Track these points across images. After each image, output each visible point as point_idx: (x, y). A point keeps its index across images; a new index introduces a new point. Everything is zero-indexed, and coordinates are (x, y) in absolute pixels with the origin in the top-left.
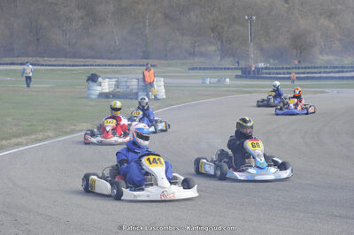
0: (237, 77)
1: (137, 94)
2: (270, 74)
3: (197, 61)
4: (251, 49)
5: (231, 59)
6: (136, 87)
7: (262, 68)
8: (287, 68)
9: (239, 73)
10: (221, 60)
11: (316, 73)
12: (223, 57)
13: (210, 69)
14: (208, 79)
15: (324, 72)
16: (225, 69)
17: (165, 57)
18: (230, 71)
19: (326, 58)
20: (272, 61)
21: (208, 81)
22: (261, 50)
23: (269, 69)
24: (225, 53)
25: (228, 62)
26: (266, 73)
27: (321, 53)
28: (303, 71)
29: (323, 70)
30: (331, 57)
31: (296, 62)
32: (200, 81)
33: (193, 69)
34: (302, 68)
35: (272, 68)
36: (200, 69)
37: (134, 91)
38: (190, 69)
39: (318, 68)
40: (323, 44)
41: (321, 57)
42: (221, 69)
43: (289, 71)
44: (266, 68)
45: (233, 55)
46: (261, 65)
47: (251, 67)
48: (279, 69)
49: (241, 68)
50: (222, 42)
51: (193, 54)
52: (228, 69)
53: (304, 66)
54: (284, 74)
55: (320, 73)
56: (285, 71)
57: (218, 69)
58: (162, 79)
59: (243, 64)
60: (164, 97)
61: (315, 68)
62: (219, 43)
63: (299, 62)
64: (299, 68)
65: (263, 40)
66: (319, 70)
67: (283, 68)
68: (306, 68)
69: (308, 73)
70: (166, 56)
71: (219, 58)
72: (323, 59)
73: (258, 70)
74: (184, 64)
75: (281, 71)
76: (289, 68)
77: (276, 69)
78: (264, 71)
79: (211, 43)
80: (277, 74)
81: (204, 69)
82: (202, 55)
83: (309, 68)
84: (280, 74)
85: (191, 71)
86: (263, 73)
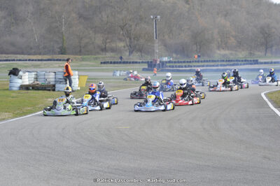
0: (144, 69)
1: (54, 86)
2: (173, 67)
3: (109, 56)
4: (156, 45)
5: (139, 53)
6: (54, 80)
7: (166, 62)
8: (188, 62)
9: (146, 66)
10: (130, 55)
11: (213, 66)
12: (131, 52)
13: (120, 63)
14: (118, 72)
15: (221, 65)
16: (133, 63)
17: (80, 53)
18: (138, 65)
19: (223, 52)
20: (174, 55)
21: (118, 74)
22: (165, 45)
23: (172, 62)
24: (132, 49)
25: (135, 57)
26: (170, 67)
27: (218, 48)
28: (203, 64)
29: (220, 63)
30: (227, 52)
31: (196, 56)
32: (111, 74)
33: (104, 63)
34: (202, 62)
35: (175, 62)
36: (111, 63)
37: (52, 83)
38: (101, 63)
39: (215, 61)
40: (219, 40)
41: (218, 52)
42: (130, 63)
43: (191, 64)
44: (170, 62)
45: (140, 50)
46: (165, 59)
47: (156, 61)
48: (181, 62)
49: (148, 62)
50: (130, 39)
51: (104, 50)
52: (136, 63)
54: (185, 67)
55: (217, 66)
56: (187, 64)
58: (77, 72)
59: (149, 59)
60: (79, 88)
61: (213, 61)
62: (128, 40)
63: (199, 56)
64: (198, 62)
65: (166, 37)
66: (217, 63)
67: (184, 62)
68: (204, 61)
69: (207, 66)
70: (80, 51)
71: (128, 54)
72: (219, 53)
73: (163, 63)
74: (96, 58)
75: (184, 64)
76: (190, 62)
77: (178, 62)
78: (168, 64)
79: (120, 40)
80: (179, 67)
81: (114, 63)
82: (113, 50)
83: (207, 61)
84: (182, 67)
85: (103, 65)
86: (167, 67)
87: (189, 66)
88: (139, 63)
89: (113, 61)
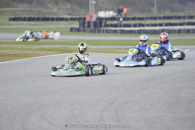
0: (72, 30)
2: (116, 26)
7: (107, 19)
8: (139, 19)
11: (176, 25)
13: (38, 19)
16: (58, 19)
23: (115, 19)
26: (112, 26)
33: (14, 19)
34: (160, 18)
36: (25, 19)
38: (10, 19)
42: (53, 19)
43: (143, 22)
44: (112, 19)
47: (91, 17)
49: (79, 19)
53: (162, 16)
54: (135, 26)
55: (182, 24)
57: (47, 19)
64: (155, 18)
66: (182, 21)
67: (133, 19)
68: (164, 18)
69: (167, 25)
73: (101, 21)
75: (132, 22)
76: (142, 19)
78: (109, 22)
80: (125, 26)
81: (30, 19)
83: (168, 18)
84: (129, 26)
85: (12, 22)
86: (107, 26)
87: (140, 25)
88: (67, 20)
89: (27, 16)
